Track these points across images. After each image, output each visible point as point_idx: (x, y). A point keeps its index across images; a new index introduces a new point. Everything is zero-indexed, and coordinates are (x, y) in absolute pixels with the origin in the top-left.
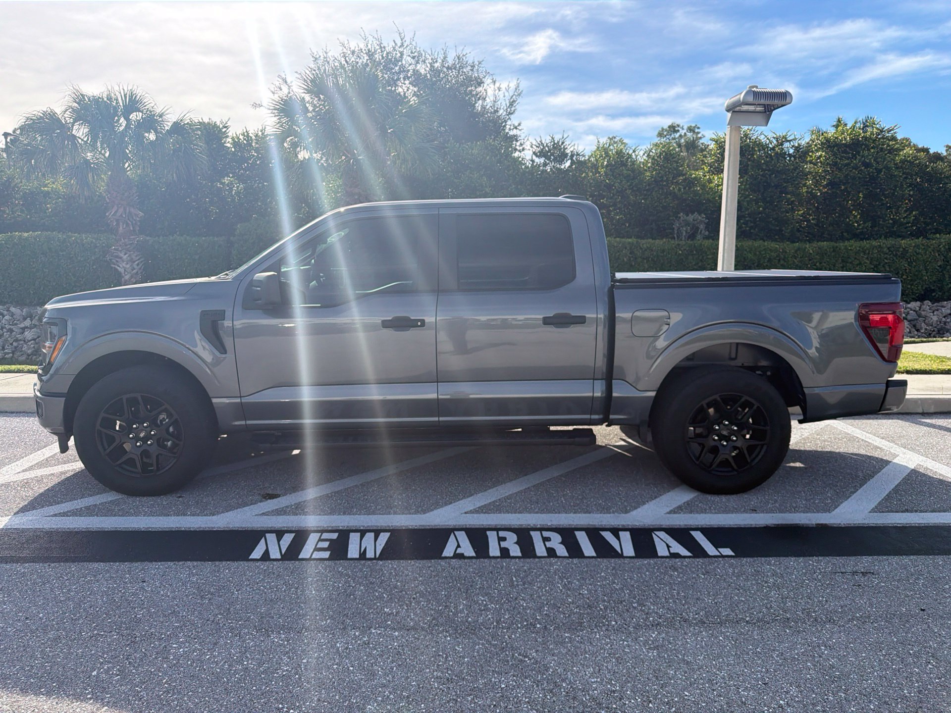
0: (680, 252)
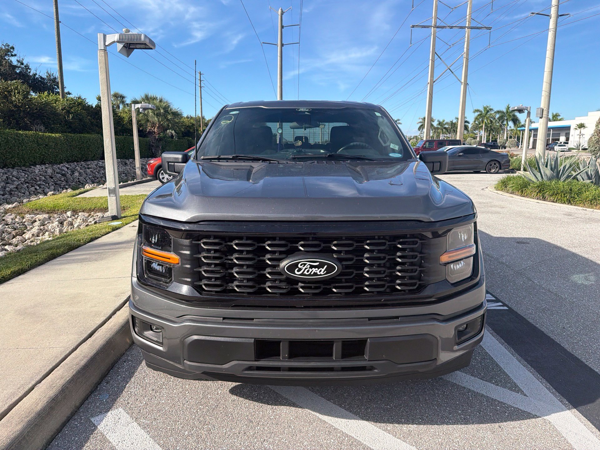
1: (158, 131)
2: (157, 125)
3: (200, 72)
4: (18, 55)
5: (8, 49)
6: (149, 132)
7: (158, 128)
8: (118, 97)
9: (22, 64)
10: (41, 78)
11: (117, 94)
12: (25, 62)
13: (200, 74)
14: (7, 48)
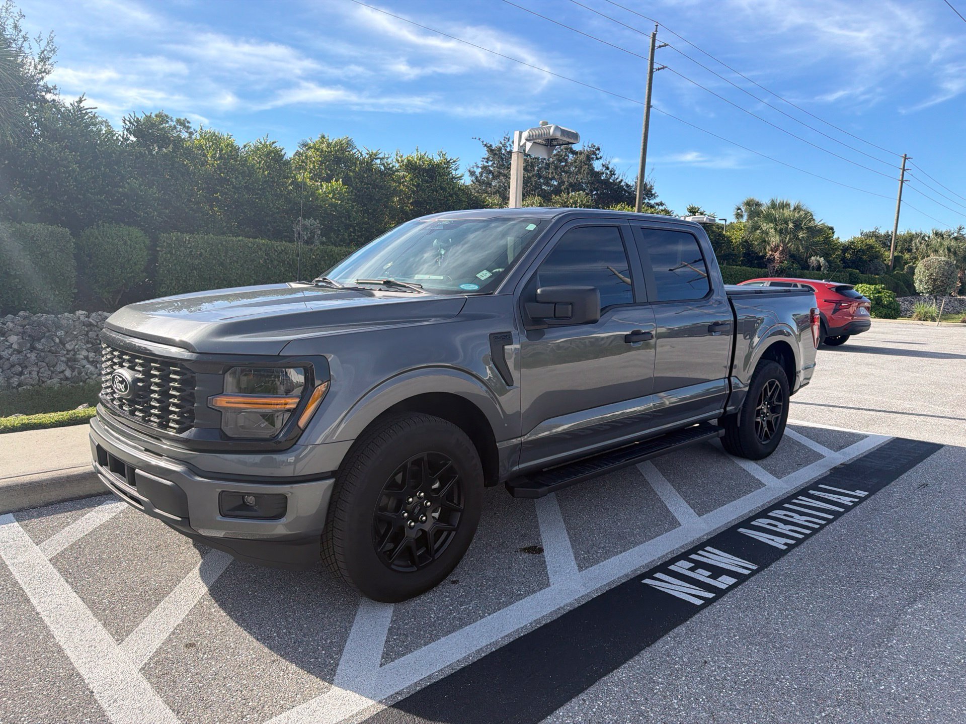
0: (314, 257)
1: (780, 258)
2: (781, 248)
3: (906, 155)
4: (604, 157)
5: (593, 151)
6: (768, 259)
7: (782, 253)
8: (753, 205)
9: (607, 168)
10: (627, 185)
11: (752, 200)
12: (610, 167)
13: (905, 158)
14: (592, 149)
